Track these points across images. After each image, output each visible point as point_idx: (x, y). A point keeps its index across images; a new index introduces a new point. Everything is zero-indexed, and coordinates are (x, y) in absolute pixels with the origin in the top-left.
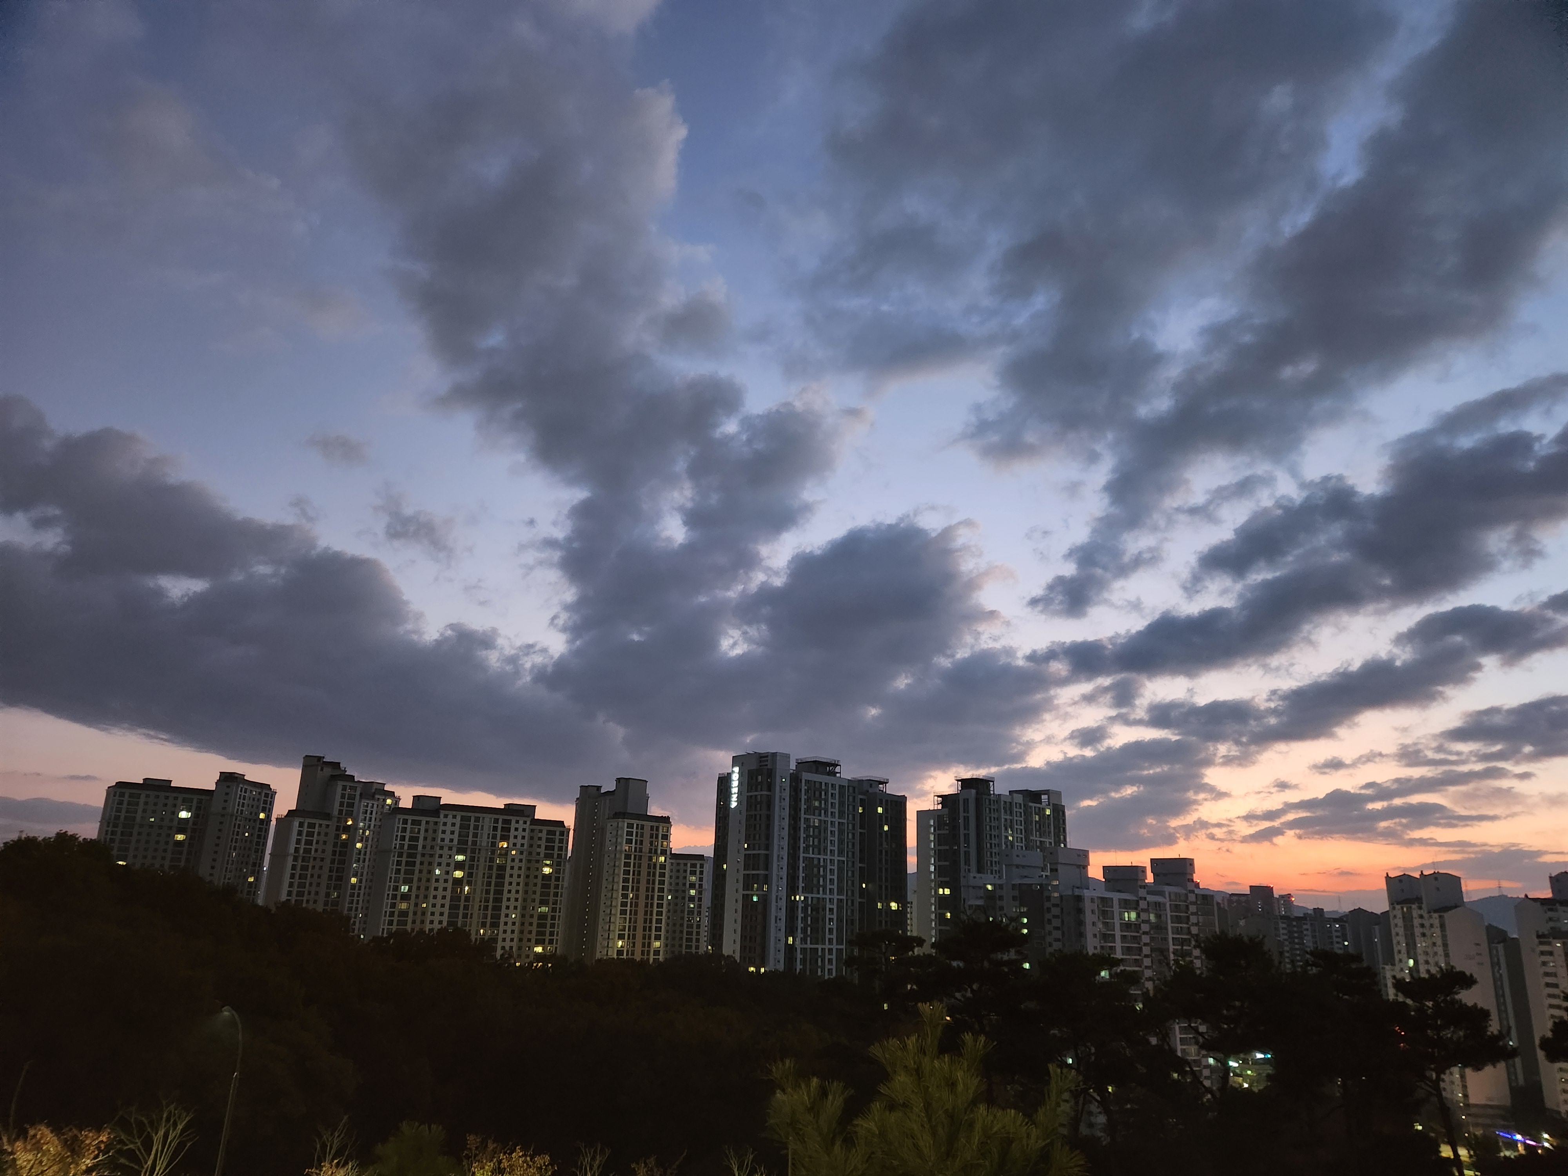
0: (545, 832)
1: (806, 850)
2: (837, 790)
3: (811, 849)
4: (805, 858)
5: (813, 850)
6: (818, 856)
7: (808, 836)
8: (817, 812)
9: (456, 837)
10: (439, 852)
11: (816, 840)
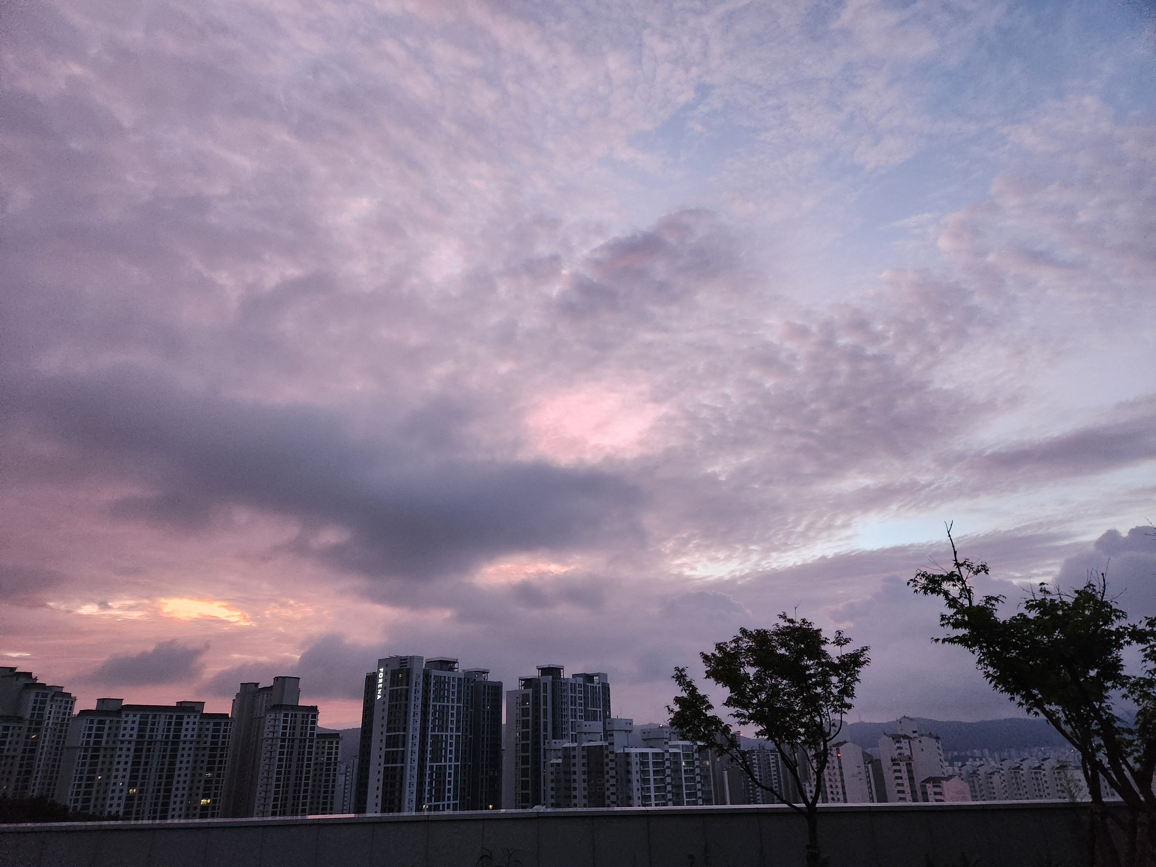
0: (212, 724)
1: (433, 730)
2: (456, 682)
3: (437, 728)
4: (432, 736)
5: (438, 728)
6: (442, 733)
7: (435, 719)
8: (442, 699)
9: (135, 733)
10: (119, 745)
11: (441, 721)
